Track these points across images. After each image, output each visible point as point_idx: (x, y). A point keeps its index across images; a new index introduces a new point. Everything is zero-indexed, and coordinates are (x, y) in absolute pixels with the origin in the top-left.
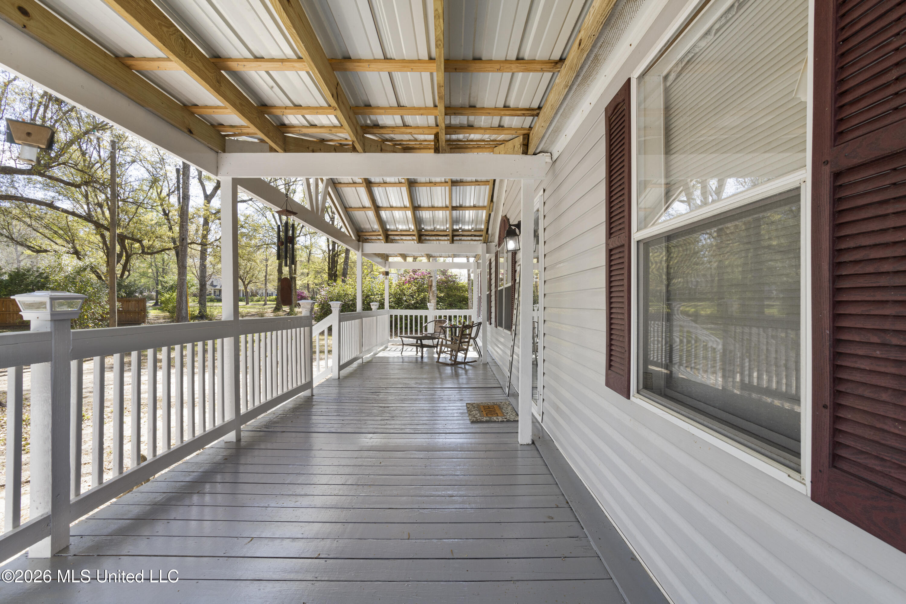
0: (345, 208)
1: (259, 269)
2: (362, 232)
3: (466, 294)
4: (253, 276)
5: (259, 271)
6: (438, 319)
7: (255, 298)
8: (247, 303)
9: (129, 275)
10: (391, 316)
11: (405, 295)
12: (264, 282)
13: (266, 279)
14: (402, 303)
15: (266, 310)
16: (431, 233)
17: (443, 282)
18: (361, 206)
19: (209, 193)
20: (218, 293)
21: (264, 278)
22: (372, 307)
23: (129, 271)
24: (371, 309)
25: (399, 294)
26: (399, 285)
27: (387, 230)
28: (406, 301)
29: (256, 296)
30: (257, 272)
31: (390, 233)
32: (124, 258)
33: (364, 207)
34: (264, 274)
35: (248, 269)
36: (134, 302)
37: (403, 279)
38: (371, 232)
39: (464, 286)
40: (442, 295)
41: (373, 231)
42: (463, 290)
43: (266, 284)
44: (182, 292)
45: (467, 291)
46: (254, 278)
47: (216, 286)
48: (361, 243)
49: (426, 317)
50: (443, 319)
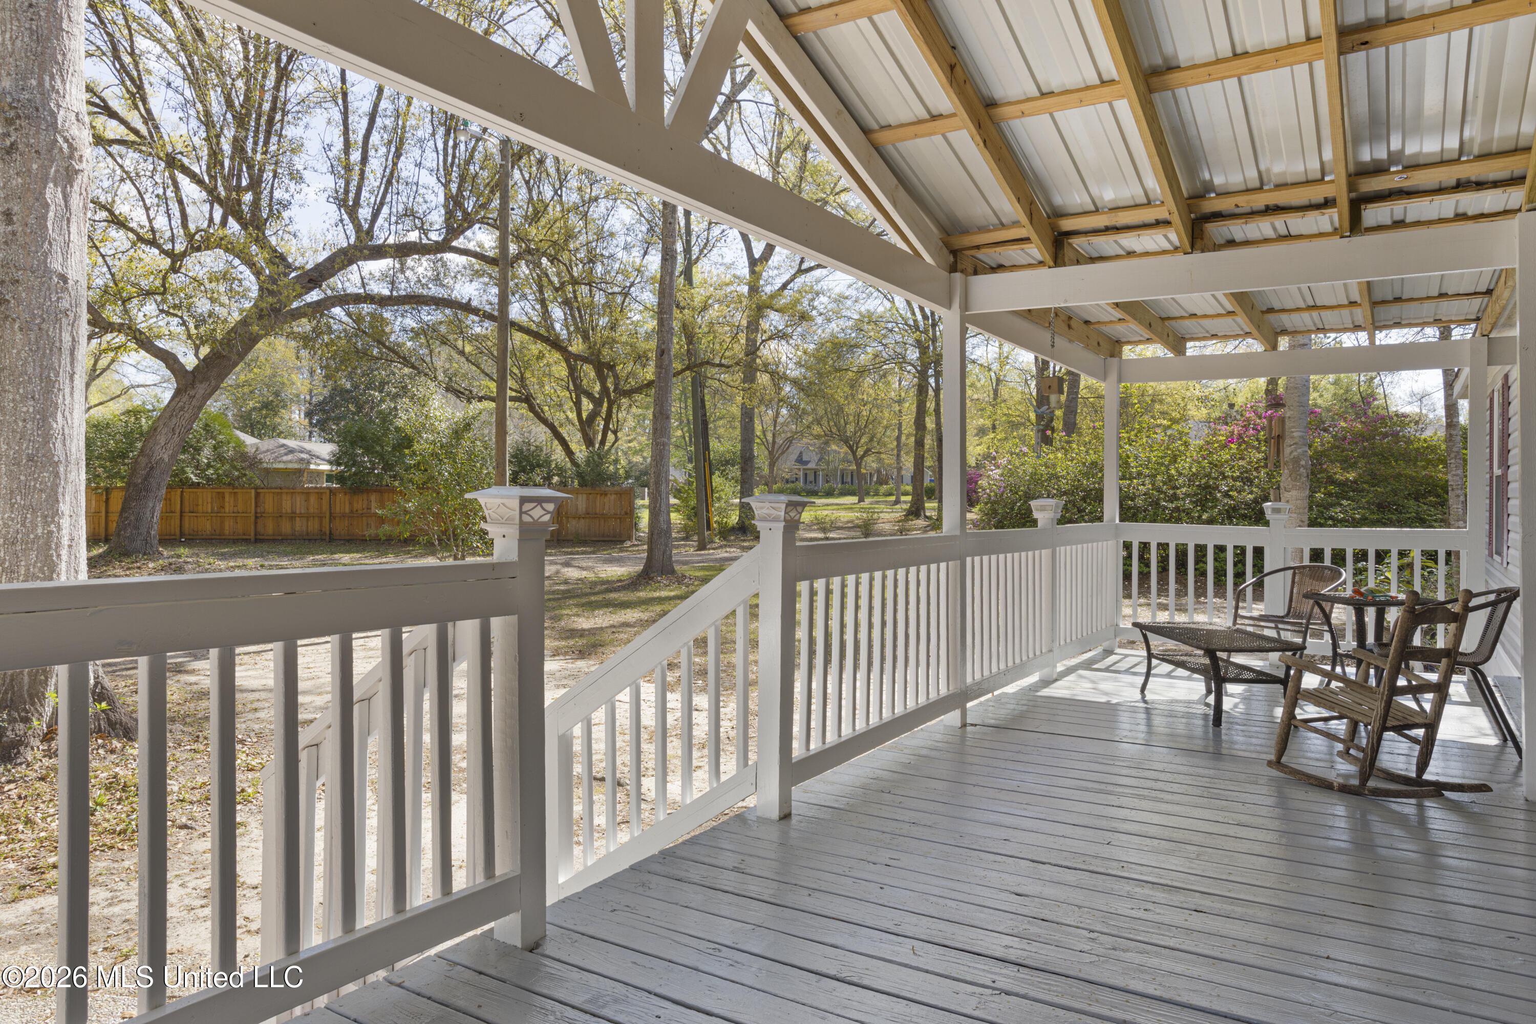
0: (866, 131)
1: (885, 422)
2: (965, 231)
3: (1440, 472)
4: (871, 440)
5: (886, 428)
6: (1306, 562)
7: (884, 488)
8: (861, 500)
9: (617, 440)
10: (1127, 546)
11: (1225, 478)
12: (895, 452)
13: (898, 446)
14: (1215, 499)
15: (875, 516)
16: (1246, 202)
17: (1360, 437)
18: (924, 115)
19: (757, 255)
20: (811, 477)
21: (895, 443)
22: (1036, 515)
23: (615, 432)
24: (1034, 523)
25: (1208, 476)
26: (1207, 449)
27: (1058, 214)
28: (1226, 495)
29: (887, 483)
30: (881, 429)
31: (1067, 225)
32: (605, 405)
33: (934, 117)
34: (896, 433)
35: (863, 423)
36: (613, 497)
37: (1224, 430)
38: (996, 229)
39: (1433, 449)
40: (1351, 476)
41: (1003, 226)
42: (1429, 462)
43: (898, 456)
44: (659, 475)
45: (1444, 461)
46: (875, 444)
47: (807, 463)
48: (958, 276)
49: (1259, 552)
50: (1327, 562)
